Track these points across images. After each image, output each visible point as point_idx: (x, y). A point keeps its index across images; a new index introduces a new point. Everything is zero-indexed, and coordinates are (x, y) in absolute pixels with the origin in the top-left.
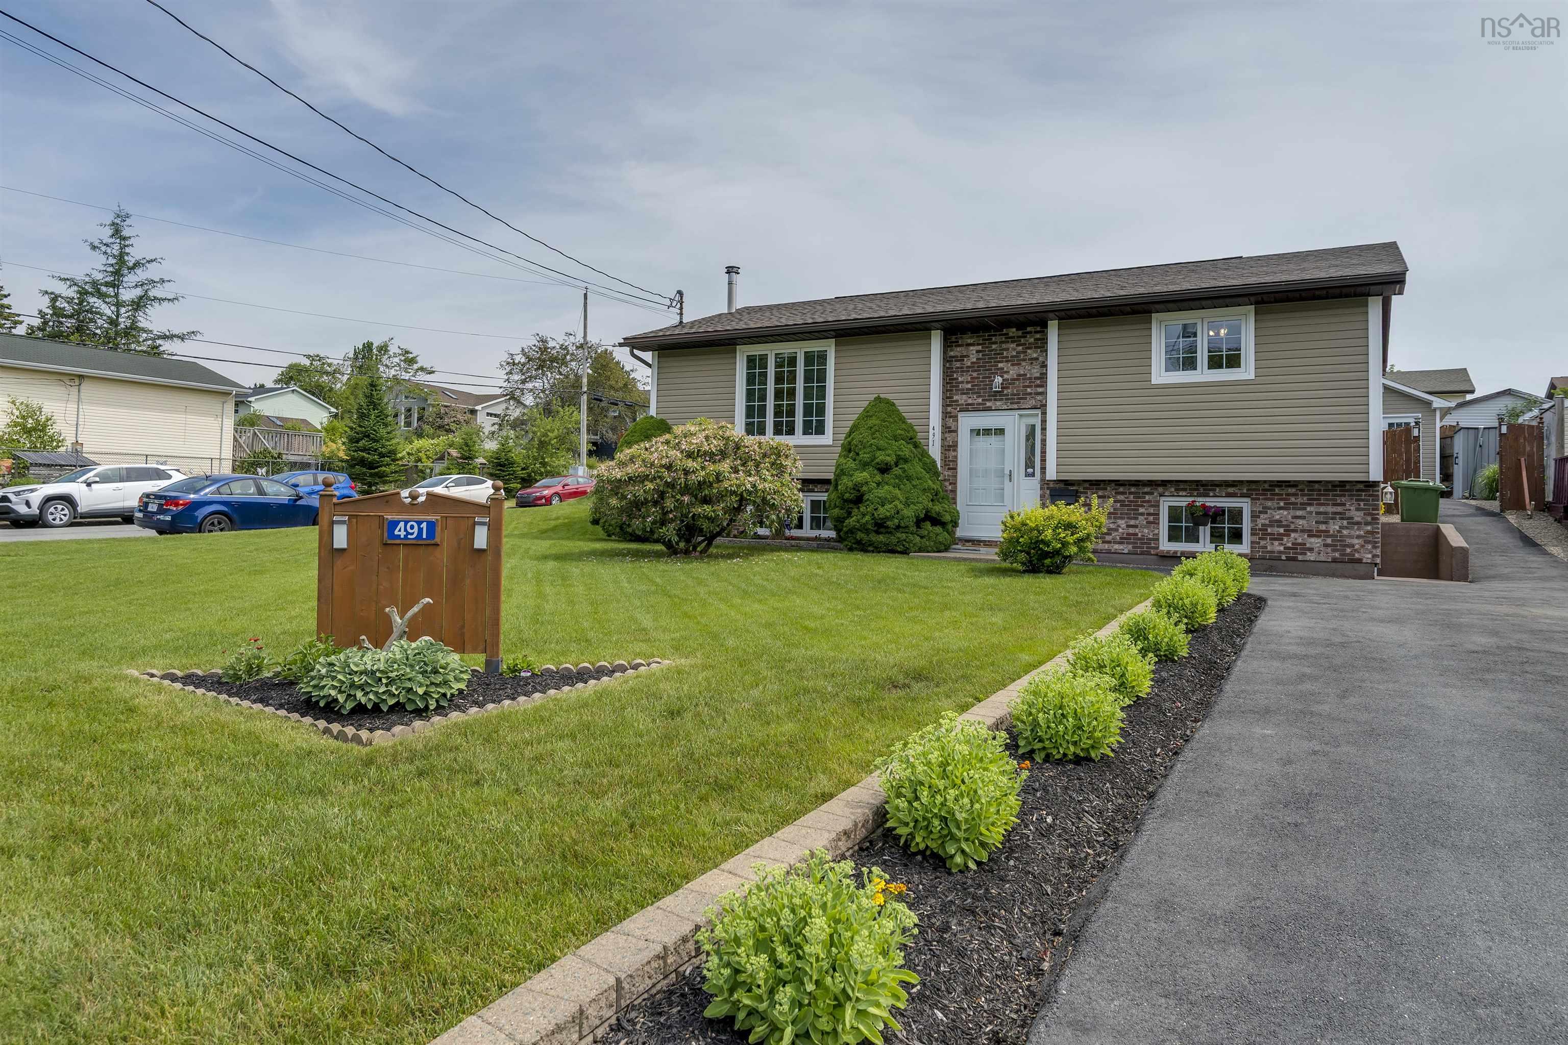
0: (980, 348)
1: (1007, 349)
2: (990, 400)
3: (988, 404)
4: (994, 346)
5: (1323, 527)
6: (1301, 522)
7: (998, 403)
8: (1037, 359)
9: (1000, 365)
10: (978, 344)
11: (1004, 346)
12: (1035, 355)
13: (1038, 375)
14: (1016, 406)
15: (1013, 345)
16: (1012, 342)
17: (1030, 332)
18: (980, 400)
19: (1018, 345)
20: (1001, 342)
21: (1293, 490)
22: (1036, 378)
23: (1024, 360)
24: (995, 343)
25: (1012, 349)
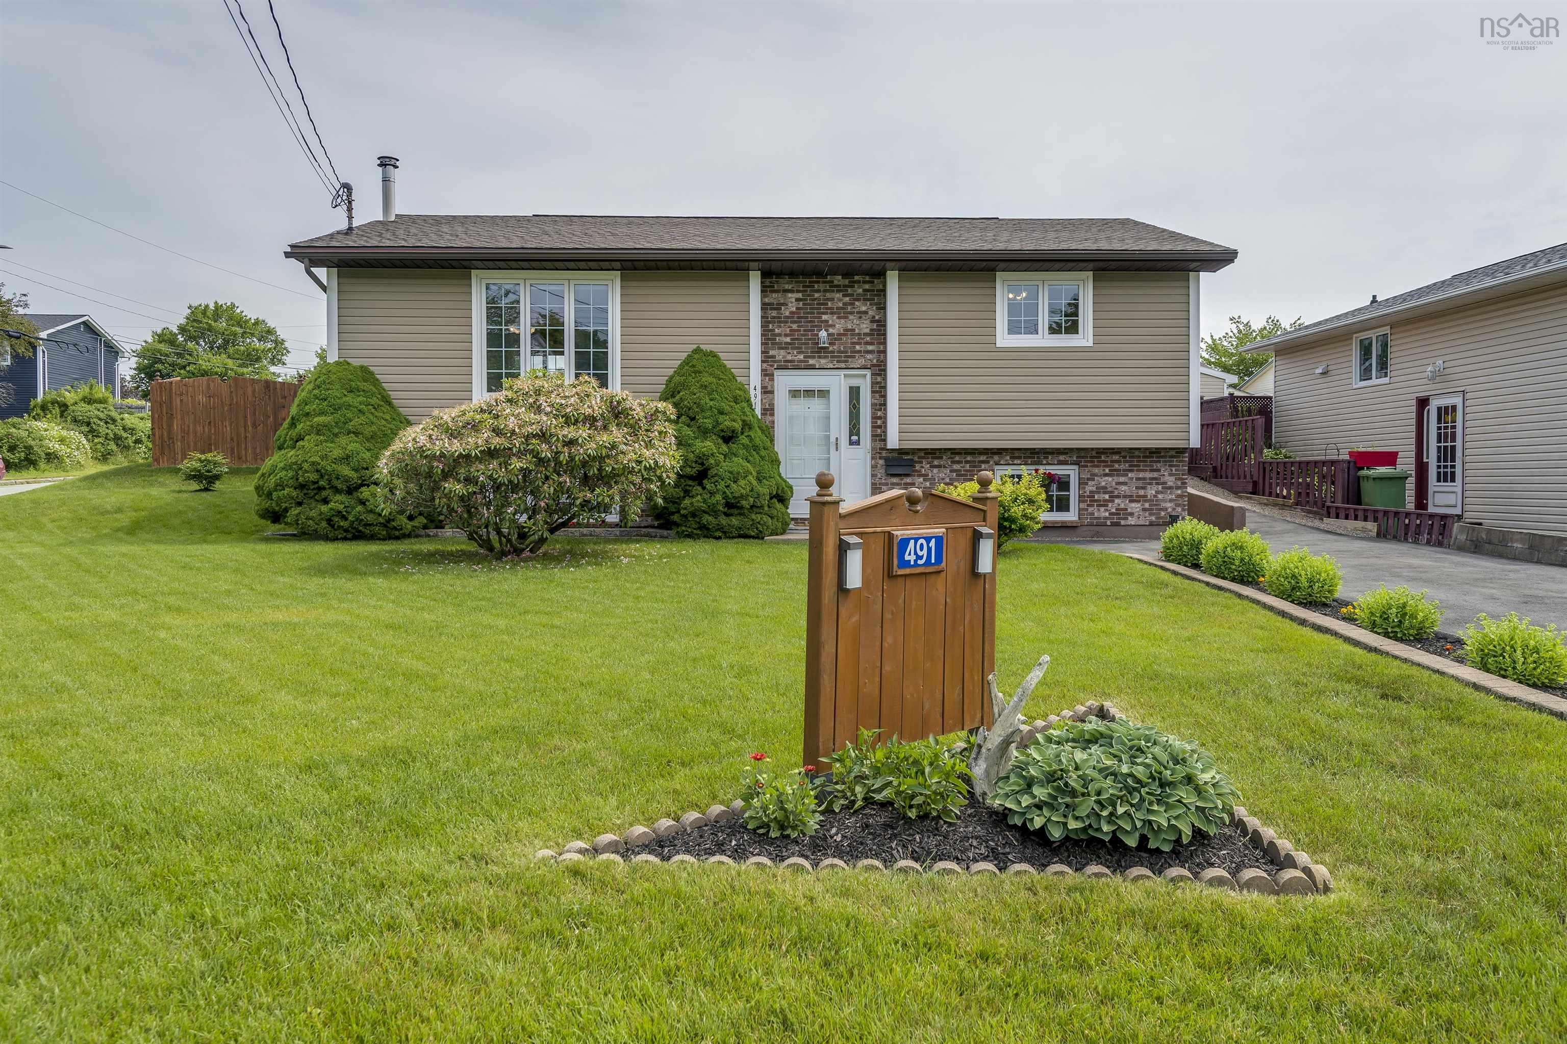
0: (800, 295)
1: (832, 299)
2: (814, 357)
3: (811, 362)
4: (817, 295)
5: (1142, 492)
6: (1124, 488)
7: (823, 361)
8: (866, 313)
9: (824, 317)
10: (798, 291)
11: (828, 295)
12: (864, 308)
13: (867, 331)
14: (843, 365)
15: (839, 295)
16: (838, 291)
17: (859, 282)
18: (801, 357)
19: (844, 296)
20: (825, 291)
21: (1116, 457)
22: (866, 334)
23: (852, 313)
24: (818, 291)
25: (838, 299)
